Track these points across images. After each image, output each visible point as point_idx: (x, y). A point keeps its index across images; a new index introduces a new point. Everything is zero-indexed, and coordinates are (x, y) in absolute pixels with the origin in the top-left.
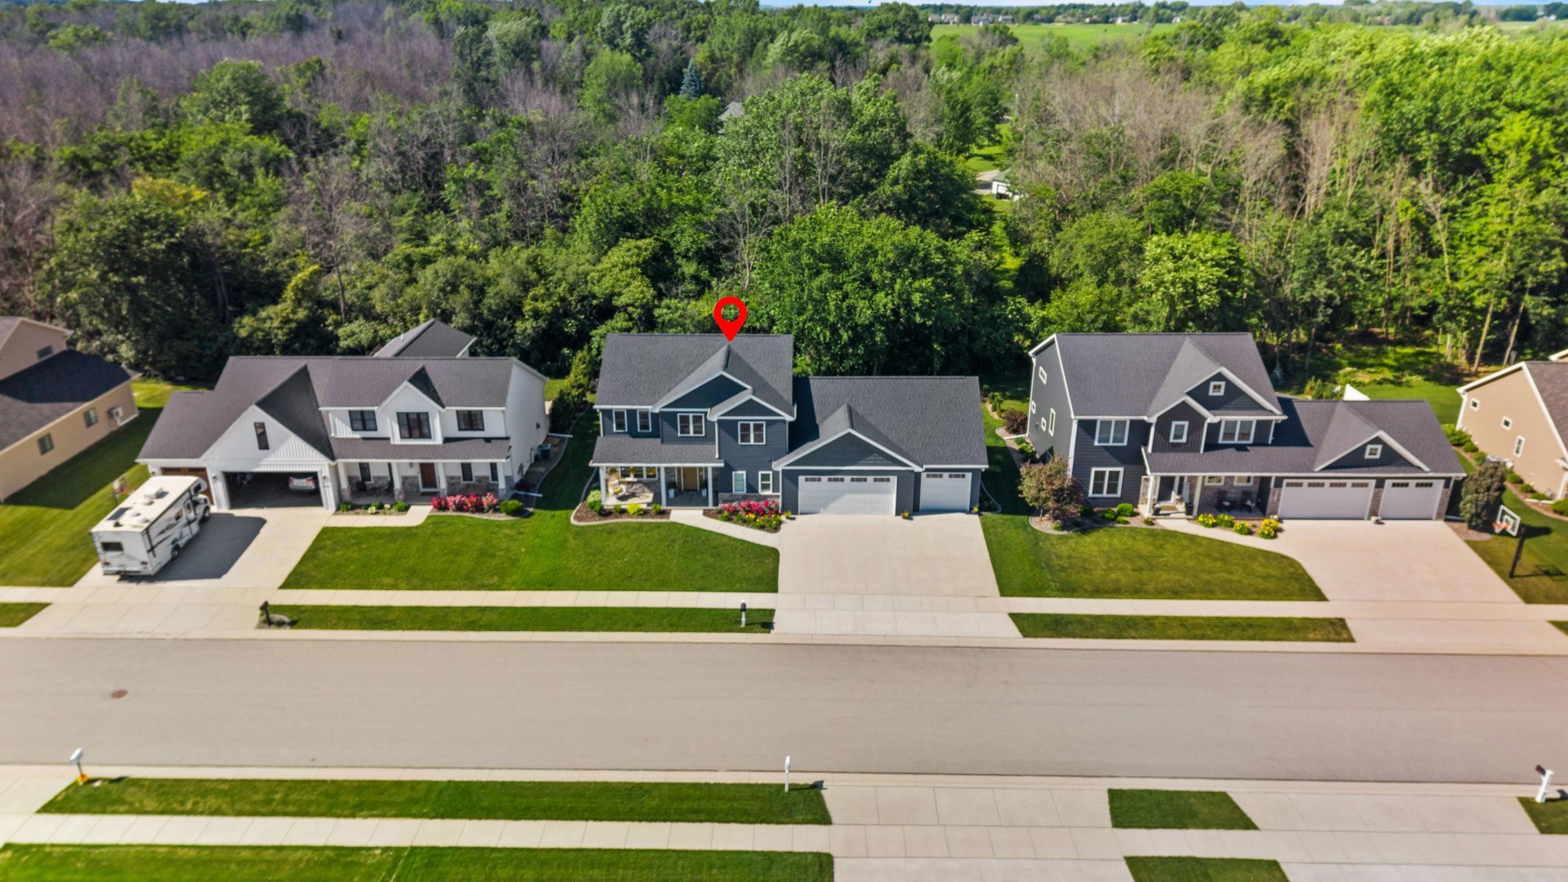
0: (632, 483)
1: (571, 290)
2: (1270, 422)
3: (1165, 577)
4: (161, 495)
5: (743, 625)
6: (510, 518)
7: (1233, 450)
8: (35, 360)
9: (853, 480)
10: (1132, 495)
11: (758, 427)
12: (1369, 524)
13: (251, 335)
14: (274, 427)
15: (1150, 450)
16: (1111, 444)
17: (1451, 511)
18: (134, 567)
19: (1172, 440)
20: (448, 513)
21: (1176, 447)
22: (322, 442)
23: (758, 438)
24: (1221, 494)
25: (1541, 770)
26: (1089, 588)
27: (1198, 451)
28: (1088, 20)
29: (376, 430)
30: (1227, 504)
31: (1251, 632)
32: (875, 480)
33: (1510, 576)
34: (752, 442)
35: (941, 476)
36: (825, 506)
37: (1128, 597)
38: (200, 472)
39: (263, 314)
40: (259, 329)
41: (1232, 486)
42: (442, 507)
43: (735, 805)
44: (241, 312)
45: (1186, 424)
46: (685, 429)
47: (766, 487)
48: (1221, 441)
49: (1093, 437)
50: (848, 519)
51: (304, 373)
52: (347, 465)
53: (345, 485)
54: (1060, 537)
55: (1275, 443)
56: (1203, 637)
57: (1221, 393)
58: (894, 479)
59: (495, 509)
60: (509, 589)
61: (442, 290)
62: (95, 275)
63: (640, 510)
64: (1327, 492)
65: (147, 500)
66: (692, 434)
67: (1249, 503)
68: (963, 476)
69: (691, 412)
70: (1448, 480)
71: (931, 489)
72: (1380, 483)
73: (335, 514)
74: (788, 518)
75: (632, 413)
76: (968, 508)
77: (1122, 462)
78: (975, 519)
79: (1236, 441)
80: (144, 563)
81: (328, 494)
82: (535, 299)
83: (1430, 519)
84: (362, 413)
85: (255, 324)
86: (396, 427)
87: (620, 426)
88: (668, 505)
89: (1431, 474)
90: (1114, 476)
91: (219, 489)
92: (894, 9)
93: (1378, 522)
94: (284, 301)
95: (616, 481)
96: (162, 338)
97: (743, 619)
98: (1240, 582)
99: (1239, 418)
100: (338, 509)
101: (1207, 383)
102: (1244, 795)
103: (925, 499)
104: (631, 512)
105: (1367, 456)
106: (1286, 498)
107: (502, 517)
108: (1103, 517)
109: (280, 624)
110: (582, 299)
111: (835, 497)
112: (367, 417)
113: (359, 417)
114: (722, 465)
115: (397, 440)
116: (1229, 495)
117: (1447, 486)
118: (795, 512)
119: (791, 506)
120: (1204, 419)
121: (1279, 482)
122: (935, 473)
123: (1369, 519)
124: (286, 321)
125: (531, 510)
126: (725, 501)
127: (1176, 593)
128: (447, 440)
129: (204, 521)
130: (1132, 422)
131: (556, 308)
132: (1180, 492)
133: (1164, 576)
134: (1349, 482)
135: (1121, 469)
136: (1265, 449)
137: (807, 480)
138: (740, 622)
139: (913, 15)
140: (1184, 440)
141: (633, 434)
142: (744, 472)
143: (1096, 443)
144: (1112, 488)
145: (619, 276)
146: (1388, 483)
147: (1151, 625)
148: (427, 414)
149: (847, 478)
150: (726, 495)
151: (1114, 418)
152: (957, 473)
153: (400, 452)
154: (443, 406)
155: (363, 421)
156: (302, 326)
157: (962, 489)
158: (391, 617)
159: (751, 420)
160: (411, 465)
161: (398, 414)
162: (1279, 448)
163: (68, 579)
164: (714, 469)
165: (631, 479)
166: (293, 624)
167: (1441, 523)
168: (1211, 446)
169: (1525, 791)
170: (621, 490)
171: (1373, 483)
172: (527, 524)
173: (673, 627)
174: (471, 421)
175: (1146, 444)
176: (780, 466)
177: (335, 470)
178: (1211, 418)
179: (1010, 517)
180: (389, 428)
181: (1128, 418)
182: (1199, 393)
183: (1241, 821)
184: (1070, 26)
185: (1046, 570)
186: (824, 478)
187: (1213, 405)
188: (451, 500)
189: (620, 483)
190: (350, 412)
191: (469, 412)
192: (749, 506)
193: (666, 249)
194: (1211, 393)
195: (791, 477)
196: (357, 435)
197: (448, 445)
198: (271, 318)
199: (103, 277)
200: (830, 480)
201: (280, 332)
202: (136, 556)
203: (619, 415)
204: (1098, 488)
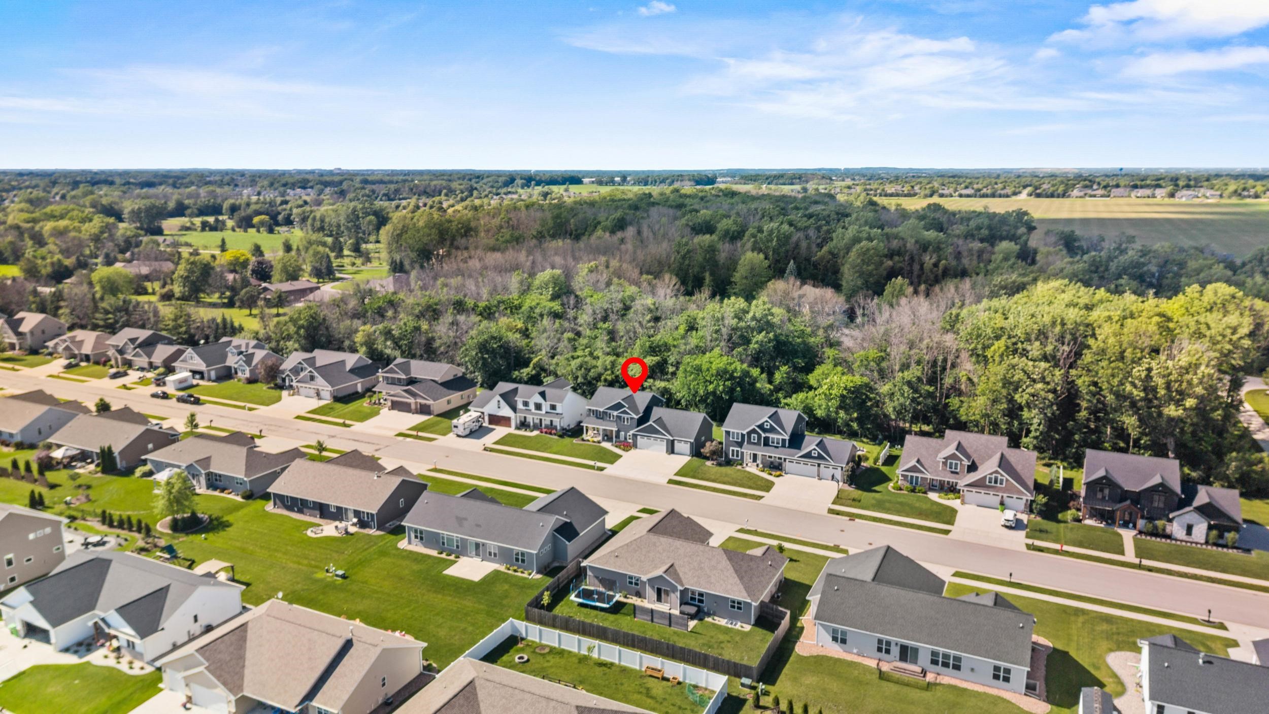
2: (785, 439)
4: (471, 416)
6: (559, 438)
7: (772, 447)
8: (452, 378)
9: (653, 440)
10: (742, 458)
11: (628, 419)
12: (816, 479)
14: (502, 402)
15: (746, 443)
16: (735, 440)
18: (460, 433)
19: (752, 441)
20: (543, 434)
21: (754, 444)
22: (514, 409)
23: (628, 422)
24: (772, 463)
26: (702, 477)
27: (761, 446)
29: (529, 407)
30: (772, 466)
32: (660, 441)
34: (626, 424)
35: (681, 443)
36: (645, 447)
38: (483, 413)
39: (522, 371)
41: (771, 459)
42: (542, 432)
44: (515, 370)
45: (756, 436)
46: (609, 417)
47: (629, 439)
48: (770, 444)
50: (652, 453)
51: (517, 389)
52: (519, 416)
53: (518, 422)
54: (711, 466)
55: (788, 447)
57: (769, 427)
58: (666, 442)
59: (554, 434)
62: (474, 353)
63: (593, 441)
64: (801, 466)
65: (467, 417)
66: (611, 419)
67: (775, 466)
68: (688, 444)
69: (610, 412)
70: (842, 468)
71: (678, 446)
73: (514, 430)
74: (633, 449)
75: (597, 411)
76: (688, 454)
77: (740, 447)
78: (689, 458)
79: (775, 444)
80: (463, 433)
81: (513, 424)
84: (526, 401)
85: (518, 374)
86: (534, 407)
87: (594, 414)
88: (603, 441)
89: (835, 464)
90: (737, 451)
91: (487, 418)
93: (819, 479)
94: (529, 367)
95: (591, 432)
96: (490, 375)
99: (775, 436)
100: (515, 428)
101: (764, 423)
103: (675, 449)
104: (591, 441)
105: (812, 454)
106: (786, 466)
107: (556, 437)
108: (731, 463)
109: (488, 452)
111: (648, 444)
114: (617, 430)
115: (533, 410)
117: (842, 470)
118: (637, 448)
119: (635, 446)
120: (761, 435)
121: (785, 460)
122: (680, 441)
124: (528, 374)
125: (565, 437)
127: (729, 483)
128: (547, 412)
129: (481, 427)
130: (741, 433)
133: (729, 479)
134: (809, 464)
135: (739, 449)
136: (783, 448)
137: (640, 438)
140: (756, 441)
141: (597, 418)
142: (623, 433)
143: (731, 439)
144: (737, 455)
146: (822, 465)
148: (542, 404)
150: (617, 440)
151: (736, 431)
152: (686, 443)
153: (533, 414)
154: (546, 402)
155: (526, 404)
156: (533, 376)
157: (687, 448)
159: (626, 416)
160: (537, 419)
161: (535, 403)
162: (789, 449)
163: (444, 434)
164: (615, 431)
166: (491, 452)
168: (764, 444)
170: (592, 435)
171: (816, 465)
172: (561, 440)
174: (553, 407)
175: (744, 441)
176: (631, 432)
177: (516, 417)
178: (763, 435)
179: (701, 459)
180: (532, 407)
181: (739, 431)
182: (761, 427)
185: (697, 472)
186: (645, 438)
187: (765, 431)
188: (545, 431)
189: (593, 433)
190: (523, 401)
191: (554, 405)
192: (622, 443)
194: (766, 427)
195: (635, 436)
196: (524, 408)
197: (547, 414)
198: (524, 373)
199: (477, 354)
200: (647, 439)
202: (460, 431)
203: (593, 411)
204: (733, 455)
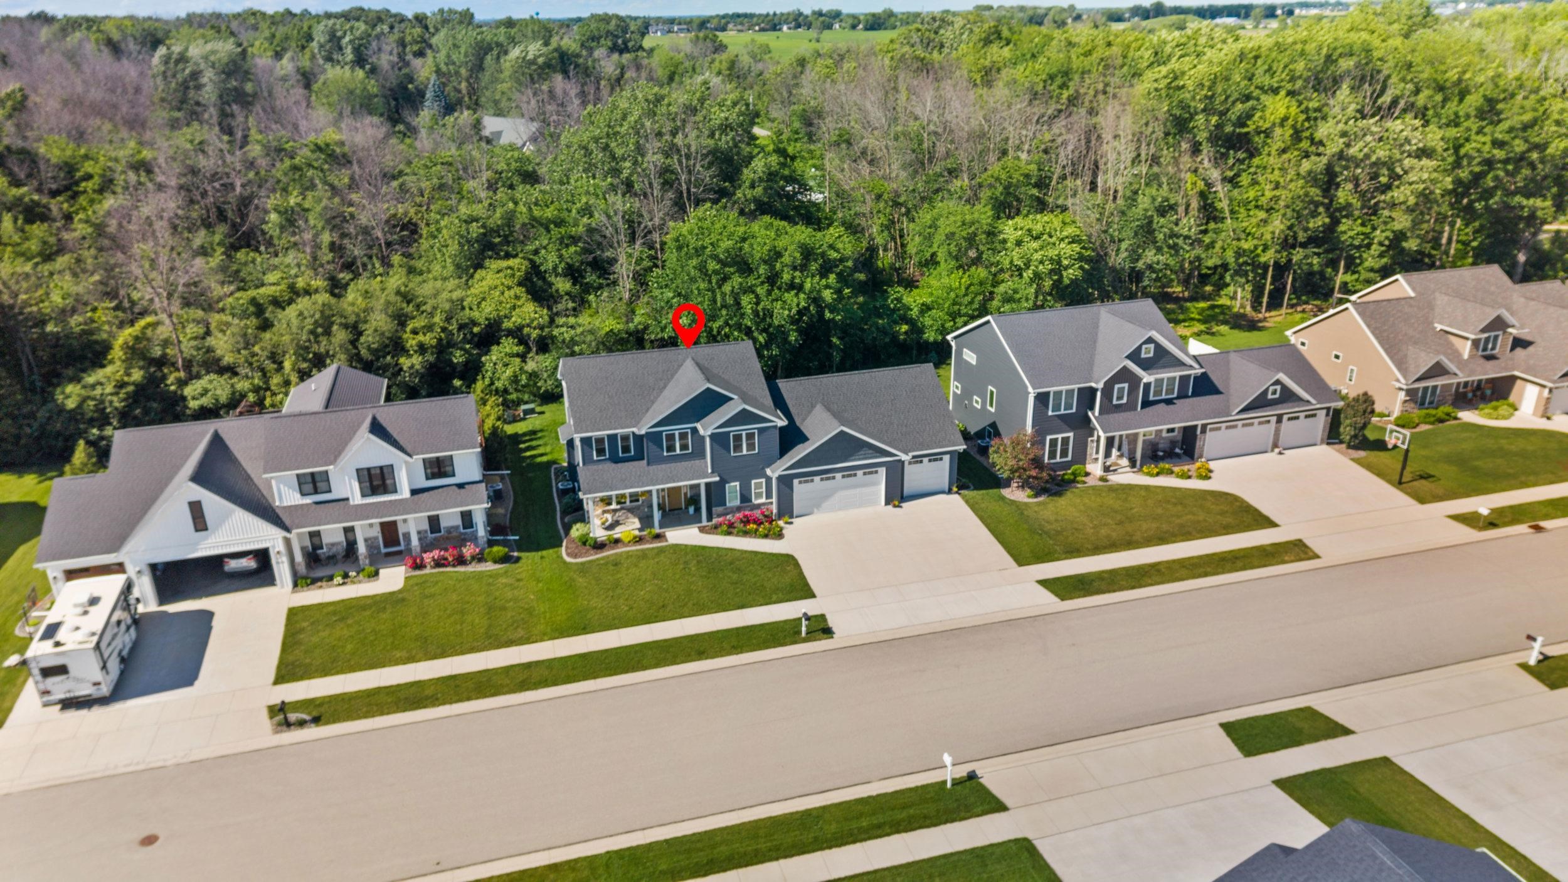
0: (615, 511)
1: (448, 319)
2: (1189, 376)
3: (1148, 527)
4: (94, 601)
5: (803, 634)
6: (498, 566)
7: (1162, 405)
9: (843, 477)
10: (1081, 457)
11: (750, 436)
12: (1272, 456)
13: (80, 406)
14: (211, 501)
15: (1097, 414)
16: (1062, 412)
17: (1333, 435)
18: (84, 691)
19: (1115, 402)
20: (427, 571)
21: (1119, 408)
22: (270, 513)
23: (751, 446)
24: (1156, 447)
25: (1531, 638)
26: (1090, 547)
27: (1136, 409)
28: (757, 28)
29: (330, 491)
30: (1161, 454)
31: (1239, 564)
32: (865, 474)
33: (1400, 484)
34: (745, 452)
35: (921, 462)
36: (818, 506)
37: (1125, 550)
39: (90, 379)
40: (89, 398)
41: (1161, 438)
42: (418, 566)
43: (912, 811)
44: (61, 381)
45: (1126, 385)
46: (671, 448)
47: (759, 495)
48: (1151, 398)
49: (1047, 407)
50: (841, 514)
52: (299, 535)
53: (299, 558)
54: (1039, 504)
55: (1195, 394)
56: (1206, 575)
57: (1151, 355)
58: (882, 471)
59: (480, 558)
60: (542, 640)
61: (312, 332)
63: (635, 537)
64: (1240, 432)
65: (80, 610)
66: (678, 451)
67: (1177, 450)
68: (941, 459)
69: (676, 429)
70: (1328, 409)
71: (916, 476)
72: (1279, 419)
73: (293, 592)
74: (787, 523)
75: (612, 438)
76: (947, 489)
77: (1072, 428)
78: (955, 499)
79: (1164, 397)
80: (97, 684)
81: (282, 569)
82: (415, 332)
83: (1315, 445)
84: (312, 474)
85: (83, 392)
86: (356, 485)
87: (601, 452)
88: (661, 527)
89: (1318, 406)
90: (1065, 441)
91: (145, 586)
92: (605, 19)
93: (1280, 453)
94: (112, 362)
95: (600, 511)
97: (804, 629)
98: (1205, 521)
99: (1165, 375)
100: (295, 585)
101: (1140, 348)
102: (1326, 704)
103: (909, 487)
104: (626, 540)
105: (1270, 396)
106: (1210, 443)
107: (489, 566)
108: (1063, 480)
109: (301, 724)
110: (461, 327)
111: (827, 497)
112: (318, 478)
113: (309, 479)
114: (717, 479)
115: (357, 499)
116: (1161, 446)
117: (1327, 415)
118: (791, 517)
119: (787, 511)
120: (1141, 379)
121: (1203, 429)
122: (917, 460)
123: (1272, 451)
124: (121, 385)
125: (516, 554)
126: (719, 516)
127: (1162, 539)
128: (414, 492)
129: (138, 623)
130: (1079, 389)
131: (440, 340)
132: (1119, 449)
133: (1145, 526)
134: (1256, 421)
135: (1071, 435)
136: (1187, 400)
137: (800, 482)
138: (800, 632)
139: (623, 23)
140: (1125, 400)
141: (615, 459)
142: (737, 484)
143: (1050, 413)
144: (1064, 453)
145: (502, 298)
146: (1285, 417)
147: (1159, 571)
148: (392, 466)
149: (838, 475)
150: (720, 509)
151: (1064, 388)
152: (935, 458)
153: (362, 512)
154: (410, 456)
155: (314, 483)
156: (140, 389)
157: (941, 472)
158: (429, 692)
159: (743, 429)
160: (371, 525)
161: (357, 470)
162: (1198, 399)
164: (708, 485)
165: (614, 506)
166: (316, 720)
167: (1325, 447)
168: (1146, 404)
169: (1520, 657)
170: (607, 520)
171: (1274, 419)
172: (519, 570)
173: (737, 649)
174: (440, 468)
175: (1092, 408)
176: (773, 472)
177: (287, 542)
178: (1147, 378)
179: (984, 492)
180: (347, 488)
181: (1076, 387)
182: (1134, 356)
183: (1336, 730)
184: (742, 34)
185: (1045, 536)
186: (817, 479)
187: (1146, 365)
188: (428, 557)
189: (604, 512)
190: (298, 476)
191: (438, 458)
192: (746, 516)
193: (535, 268)
194: (1143, 356)
195: (786, 482)
196: (308, 500)
197: (416, 497)
198: (101, 384)
200: (822, 479)
201: (115, 399)
202: (85, 677)
203: (600, 441)
204: (1052, 455)
